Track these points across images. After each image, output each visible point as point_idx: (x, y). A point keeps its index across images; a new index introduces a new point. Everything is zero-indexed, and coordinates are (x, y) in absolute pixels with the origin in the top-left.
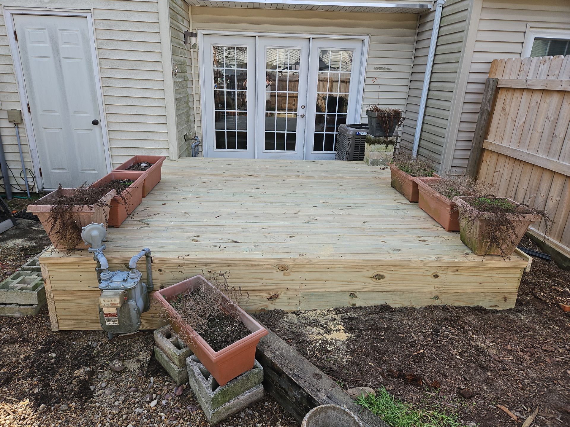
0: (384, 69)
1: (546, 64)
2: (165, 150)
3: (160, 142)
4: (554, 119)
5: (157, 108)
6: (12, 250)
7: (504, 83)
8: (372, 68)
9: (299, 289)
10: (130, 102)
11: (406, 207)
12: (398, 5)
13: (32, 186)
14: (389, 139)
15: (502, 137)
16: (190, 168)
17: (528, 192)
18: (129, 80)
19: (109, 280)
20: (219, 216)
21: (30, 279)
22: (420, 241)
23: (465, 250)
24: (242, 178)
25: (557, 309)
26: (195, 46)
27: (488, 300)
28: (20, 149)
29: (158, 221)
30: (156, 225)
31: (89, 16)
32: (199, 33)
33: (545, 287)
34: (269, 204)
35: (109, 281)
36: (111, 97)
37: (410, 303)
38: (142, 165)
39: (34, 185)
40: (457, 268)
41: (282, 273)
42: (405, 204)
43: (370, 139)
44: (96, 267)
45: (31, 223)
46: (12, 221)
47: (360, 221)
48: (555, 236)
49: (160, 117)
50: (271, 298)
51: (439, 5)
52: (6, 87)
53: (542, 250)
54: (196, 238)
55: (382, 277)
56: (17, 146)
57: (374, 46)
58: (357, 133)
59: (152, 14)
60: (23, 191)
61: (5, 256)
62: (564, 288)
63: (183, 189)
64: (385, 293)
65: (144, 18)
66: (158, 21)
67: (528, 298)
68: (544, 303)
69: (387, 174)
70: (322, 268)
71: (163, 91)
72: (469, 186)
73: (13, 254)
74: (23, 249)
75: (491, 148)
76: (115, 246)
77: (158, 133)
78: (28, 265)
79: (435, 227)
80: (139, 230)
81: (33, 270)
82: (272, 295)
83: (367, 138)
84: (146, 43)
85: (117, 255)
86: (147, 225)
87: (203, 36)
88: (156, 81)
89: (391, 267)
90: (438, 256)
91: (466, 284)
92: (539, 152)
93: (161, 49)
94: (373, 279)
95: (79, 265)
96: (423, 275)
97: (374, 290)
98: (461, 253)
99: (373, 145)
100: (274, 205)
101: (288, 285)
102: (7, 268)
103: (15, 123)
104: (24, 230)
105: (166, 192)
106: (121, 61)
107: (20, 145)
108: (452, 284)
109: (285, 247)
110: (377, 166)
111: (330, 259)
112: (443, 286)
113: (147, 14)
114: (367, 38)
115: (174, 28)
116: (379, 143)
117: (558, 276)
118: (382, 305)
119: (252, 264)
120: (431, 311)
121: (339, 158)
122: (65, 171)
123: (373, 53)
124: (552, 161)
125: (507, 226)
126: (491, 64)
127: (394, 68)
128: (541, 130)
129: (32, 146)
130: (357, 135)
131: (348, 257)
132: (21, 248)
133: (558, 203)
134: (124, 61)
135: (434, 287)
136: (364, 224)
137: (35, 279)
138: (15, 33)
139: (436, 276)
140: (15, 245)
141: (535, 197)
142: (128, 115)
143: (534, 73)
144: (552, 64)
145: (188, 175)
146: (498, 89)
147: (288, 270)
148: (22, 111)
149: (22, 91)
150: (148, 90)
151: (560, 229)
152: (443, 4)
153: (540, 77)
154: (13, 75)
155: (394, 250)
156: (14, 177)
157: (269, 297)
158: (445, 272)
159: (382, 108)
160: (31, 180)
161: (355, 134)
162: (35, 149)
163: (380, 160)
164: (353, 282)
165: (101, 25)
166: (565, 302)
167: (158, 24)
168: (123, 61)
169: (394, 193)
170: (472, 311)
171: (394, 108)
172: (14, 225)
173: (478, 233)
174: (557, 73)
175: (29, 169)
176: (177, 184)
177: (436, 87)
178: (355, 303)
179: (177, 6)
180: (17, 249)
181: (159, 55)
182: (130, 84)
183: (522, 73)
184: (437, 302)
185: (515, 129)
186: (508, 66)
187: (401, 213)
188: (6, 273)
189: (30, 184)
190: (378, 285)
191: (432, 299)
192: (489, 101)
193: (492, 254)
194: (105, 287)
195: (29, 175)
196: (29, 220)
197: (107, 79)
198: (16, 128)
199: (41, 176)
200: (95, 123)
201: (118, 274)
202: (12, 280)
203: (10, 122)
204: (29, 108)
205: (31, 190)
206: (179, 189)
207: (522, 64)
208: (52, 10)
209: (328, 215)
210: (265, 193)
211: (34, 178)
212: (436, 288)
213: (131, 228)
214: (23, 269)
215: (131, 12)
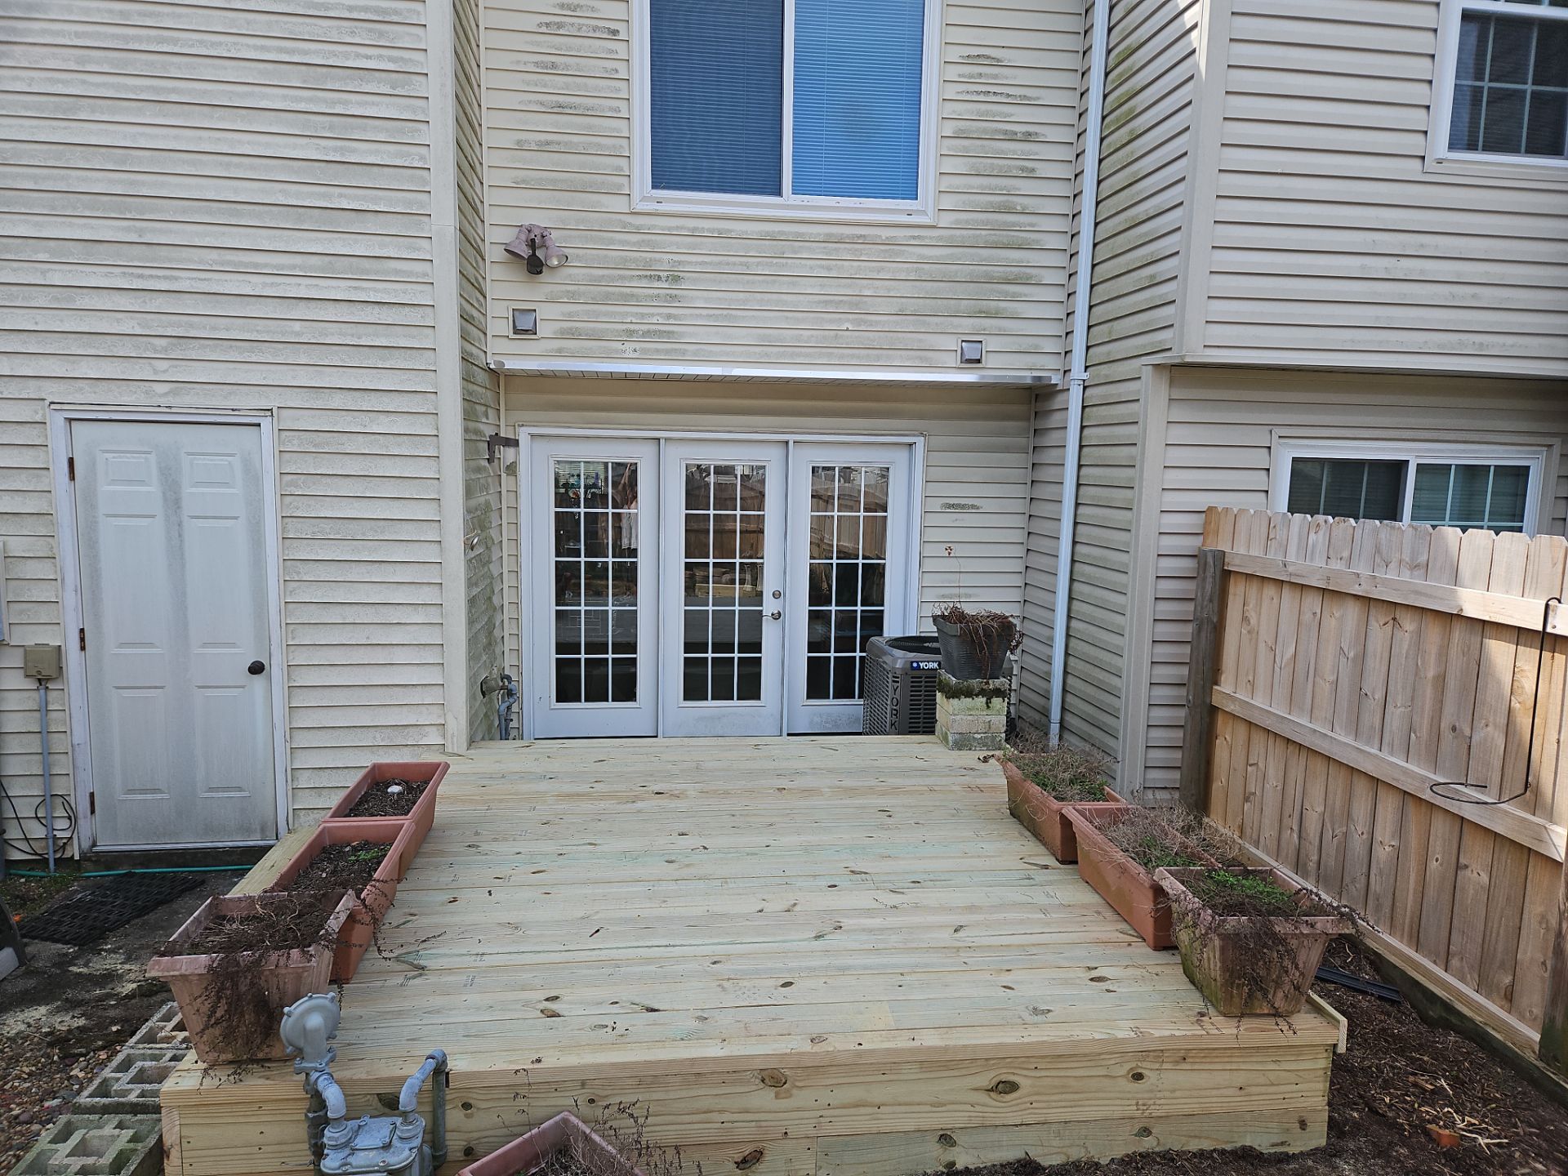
0: (963, 506)
1: (1321, 533)
2: (434, 729)
3: (423, 708)
4: (1356, 656)
5: (420, 626)
6: (23, 1043)
7: (1237, 561)
8: (936, 505)
9: (813, 1133)
10: (351, 615)
11: (1051, 878)
12: (983, 377)
13: (65, 841)
14: (994, 684)
15: (1252, 684)
16: (503, 777)
17: (1327, 820)
18: (353, 564)
19: (346, 1146)
20: (598, 931)
21: (101, 1137)
22: (1092, 980)
23: (1196, 1002)
24: (639, 805)
25: (1423, 1140)
26: (512, 469)
27: (1263, 1130)
28: (45, 744)
29: (445, 955)
30: (442, 971)
31: (266, 423)
32: (523, 436)
33: (1393, 1079)
34: (718, 883)
35: (347, 1151)
36: (303, 605)
37: (1083, 1150)
38: (389, 790)
39: (71, 838)
40: (1182, 1053)
41: (770, 1093)
42: (1046, 867)
43: (948, 684)
44: (309, 1111)
45: (66, 955)
46: (16, 953)
47: (946, 926)
48: (1403, 934)
49: (427, 648)
50: (744, 1161)
51: (1076, 382)
52: (28, 590)
53: (1378, 974)
54: (549, 1005)
55: (1012, 1087)
56: (39, 735)
57: (937, 458)
58: (915, 665)
59: (422, 418)
60: (36, 854)
61: (8, 1065)
62: (1436, 1079)
63: (495, 846)
64: (1024, 1127)
65: (401, 426)
66: (435, 432)
67: (1355, 1115)
68: (1393, 1126)
69: (996, 776)
70: (867, 1073)
71: (437, 587)
72: (1187, 830)
73: (28, 1055)
74: (58, 1040)
75: (1230, 707)
76: (349, 1045)
77: (419, 688)
78: (90, 1096)
79: (1122, 935)
80: (404, 988)
81: (106, 1110)
82: (747, 1153)
83: (941, 681)
84: (401, 480)
85: (358, 1072)
86: (420, 971)
87: (532, 439)
88: (421, 565)
89: (1032, 1060)
90: (1138, 1025)
91: (1207, 1093)
92: (1337, 727)
93: (439, 493)
94: (992, 1094)
95: (260, 1103)
96: (1106, 1076)
97: (997, 1123)
98: (1188, 1013)
99: (956, 700)
100: (731, 886)
101: (786, 1123)
102: (17, 1100)
103: (39, 680)
104: (50, 976)
105: (451, 860)
106: (337, 520)
107: (44, 733)
108: (1178, 1094)
109: (773, 1019)
110: (970, 749)
111: (888, 1050)
112: (1158, 1102)
113: (410, 417)
114: (920, 441)
115: (471, 438)
116: (969, 693)
117: (1421, 1045)
118: (1019, 1161)
119: (694, 1074)
120: (1137, 1168)
121: (873, 728)
122: (159, 796)
123: (936, 473)
124: (1369, 753)
125: (1278, 951)
126: (1204, 515)
127: (987, 506)
128: (1332, 678)
129: (79, 734)
130: (913, 669)
131: (931, 1040)
132: (47, 1034)
133: (1398, 854)
134: (346, 521)
135: (1137, 1104)
136: (956, 935)
137: (114, 1138)
138: (71, 461)
139: (1138, 1077)
140: (29, 1025)
141: (1345, 834)
142: (345, 647)
143: (1298, 549)
144: (1333, 534)
145: (501, 801)
146: (1226, 574)
147: (785, 1083)
148: (63, 648)
149: (70, 599)
150: (399, 586)
151: (1412, 918)
152: (1084, 380)
153: (1312, 560)
154: (53, 560)
155: (1036, 1011)
156: (17, 818)
157: (739, 1158)
158: (1157, 1066)
159: (970, 610)
160: (62, 824)
161: (909, 666)
162: (85, 743)
163: (976, 736)
164: (945, 1105)
165: (295, 442)
166: (1441, 1119)
167: (435, 438)
168: (341, 521)
169: (1017, 834)
170: (1231, 1162)
171: (997, 609)
172: (21, 963)
173: (1219, 964)
174: (1346, 554)
175: (61, 796)
176: (477, 834)
177: (1089, 556)
178: (952, 1159)
179: (475, 387)
180: (36, 1039)
181: (434, 504)
182: (355, 573)
183: (1273, 544)
184: (1148, 1144)
185: (1277, 669)
186: (1242, 524)
187: (1040, 898)
188: (17, 1117)
189: (59, 834)
190: (1006, 1110)
191: (1136, 1135)
192: (1211, 601)
193: (1258, 1011)
194: (339, 1168)
195: (60, 812)
196: (60, 946)
197: (298, 563)
198: (42, 692)
199: (93, 812)
200: (257, 669)
201: (366, 1128)
202: (54, 1146)
203: (27, 676)
204: (82, 640)
205: (61, 851)
206: (485, 847)
207: (1272, 525)
208: (173, 410)
209: (868, 912)
210: (705, 848)
211: (72, 818)
212: (1141, 1108)
213: (379, 984)
214: (79, 1110)
215: (371, 414)
